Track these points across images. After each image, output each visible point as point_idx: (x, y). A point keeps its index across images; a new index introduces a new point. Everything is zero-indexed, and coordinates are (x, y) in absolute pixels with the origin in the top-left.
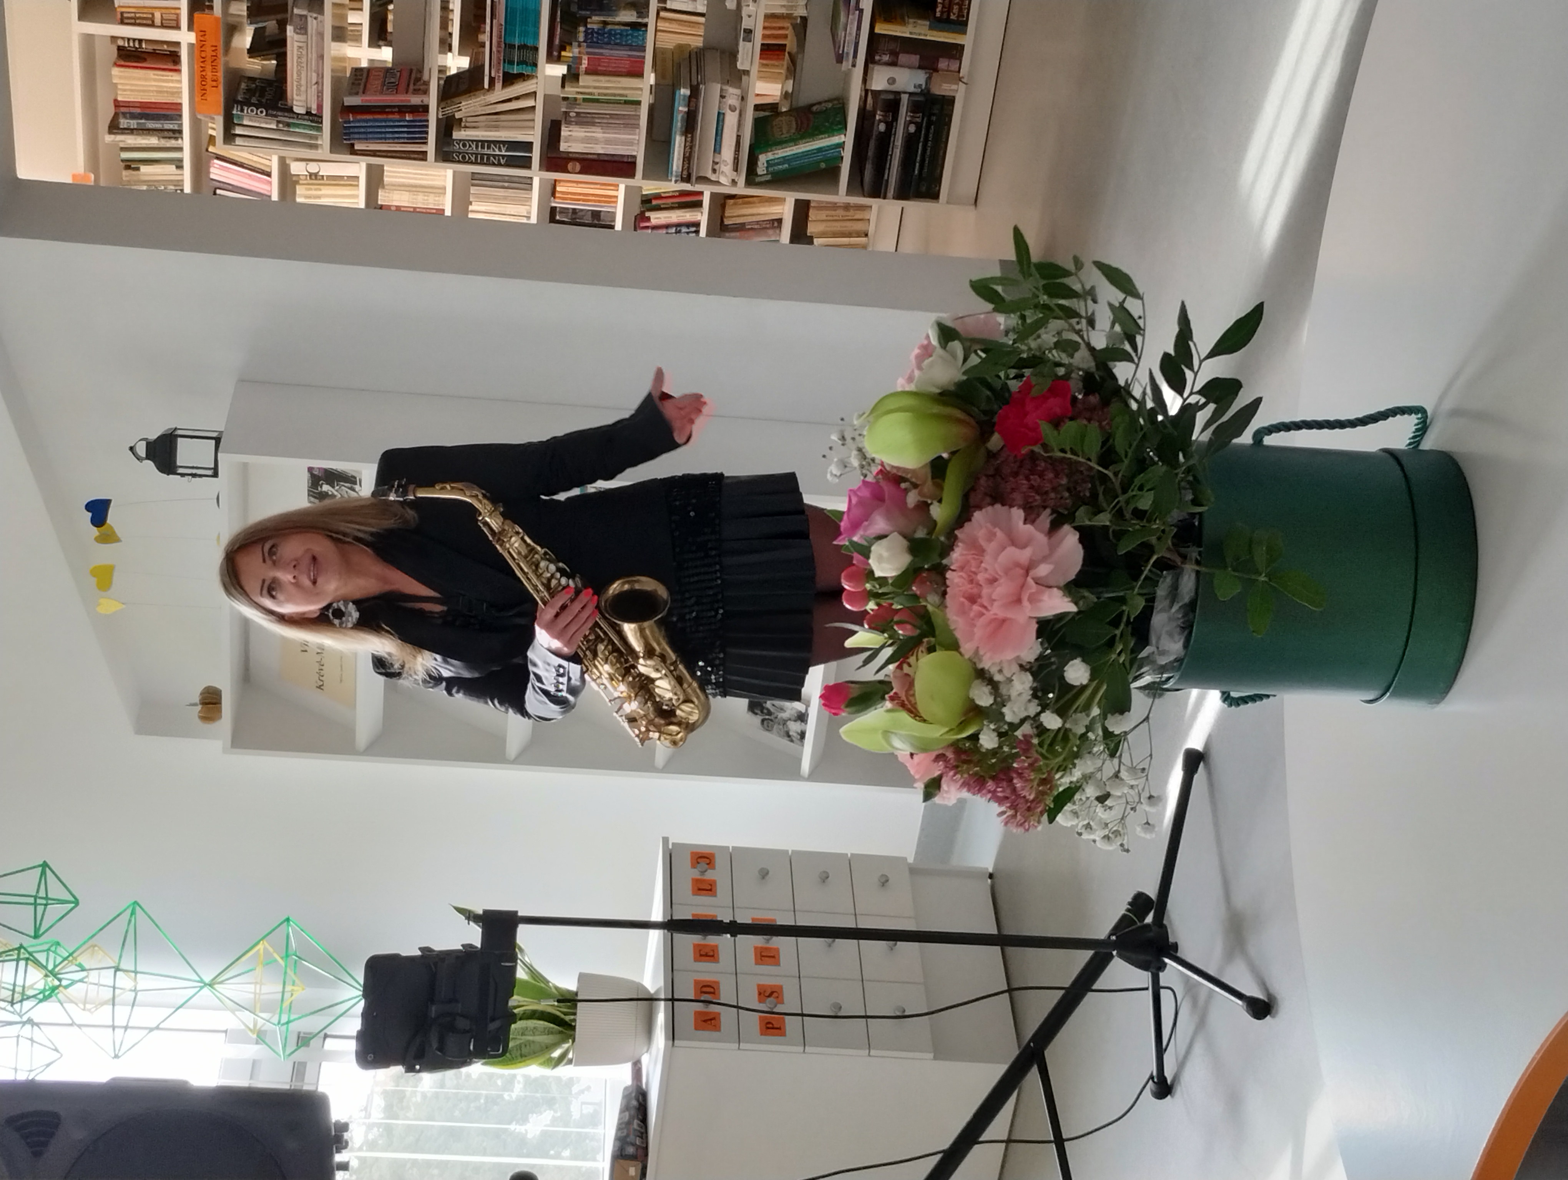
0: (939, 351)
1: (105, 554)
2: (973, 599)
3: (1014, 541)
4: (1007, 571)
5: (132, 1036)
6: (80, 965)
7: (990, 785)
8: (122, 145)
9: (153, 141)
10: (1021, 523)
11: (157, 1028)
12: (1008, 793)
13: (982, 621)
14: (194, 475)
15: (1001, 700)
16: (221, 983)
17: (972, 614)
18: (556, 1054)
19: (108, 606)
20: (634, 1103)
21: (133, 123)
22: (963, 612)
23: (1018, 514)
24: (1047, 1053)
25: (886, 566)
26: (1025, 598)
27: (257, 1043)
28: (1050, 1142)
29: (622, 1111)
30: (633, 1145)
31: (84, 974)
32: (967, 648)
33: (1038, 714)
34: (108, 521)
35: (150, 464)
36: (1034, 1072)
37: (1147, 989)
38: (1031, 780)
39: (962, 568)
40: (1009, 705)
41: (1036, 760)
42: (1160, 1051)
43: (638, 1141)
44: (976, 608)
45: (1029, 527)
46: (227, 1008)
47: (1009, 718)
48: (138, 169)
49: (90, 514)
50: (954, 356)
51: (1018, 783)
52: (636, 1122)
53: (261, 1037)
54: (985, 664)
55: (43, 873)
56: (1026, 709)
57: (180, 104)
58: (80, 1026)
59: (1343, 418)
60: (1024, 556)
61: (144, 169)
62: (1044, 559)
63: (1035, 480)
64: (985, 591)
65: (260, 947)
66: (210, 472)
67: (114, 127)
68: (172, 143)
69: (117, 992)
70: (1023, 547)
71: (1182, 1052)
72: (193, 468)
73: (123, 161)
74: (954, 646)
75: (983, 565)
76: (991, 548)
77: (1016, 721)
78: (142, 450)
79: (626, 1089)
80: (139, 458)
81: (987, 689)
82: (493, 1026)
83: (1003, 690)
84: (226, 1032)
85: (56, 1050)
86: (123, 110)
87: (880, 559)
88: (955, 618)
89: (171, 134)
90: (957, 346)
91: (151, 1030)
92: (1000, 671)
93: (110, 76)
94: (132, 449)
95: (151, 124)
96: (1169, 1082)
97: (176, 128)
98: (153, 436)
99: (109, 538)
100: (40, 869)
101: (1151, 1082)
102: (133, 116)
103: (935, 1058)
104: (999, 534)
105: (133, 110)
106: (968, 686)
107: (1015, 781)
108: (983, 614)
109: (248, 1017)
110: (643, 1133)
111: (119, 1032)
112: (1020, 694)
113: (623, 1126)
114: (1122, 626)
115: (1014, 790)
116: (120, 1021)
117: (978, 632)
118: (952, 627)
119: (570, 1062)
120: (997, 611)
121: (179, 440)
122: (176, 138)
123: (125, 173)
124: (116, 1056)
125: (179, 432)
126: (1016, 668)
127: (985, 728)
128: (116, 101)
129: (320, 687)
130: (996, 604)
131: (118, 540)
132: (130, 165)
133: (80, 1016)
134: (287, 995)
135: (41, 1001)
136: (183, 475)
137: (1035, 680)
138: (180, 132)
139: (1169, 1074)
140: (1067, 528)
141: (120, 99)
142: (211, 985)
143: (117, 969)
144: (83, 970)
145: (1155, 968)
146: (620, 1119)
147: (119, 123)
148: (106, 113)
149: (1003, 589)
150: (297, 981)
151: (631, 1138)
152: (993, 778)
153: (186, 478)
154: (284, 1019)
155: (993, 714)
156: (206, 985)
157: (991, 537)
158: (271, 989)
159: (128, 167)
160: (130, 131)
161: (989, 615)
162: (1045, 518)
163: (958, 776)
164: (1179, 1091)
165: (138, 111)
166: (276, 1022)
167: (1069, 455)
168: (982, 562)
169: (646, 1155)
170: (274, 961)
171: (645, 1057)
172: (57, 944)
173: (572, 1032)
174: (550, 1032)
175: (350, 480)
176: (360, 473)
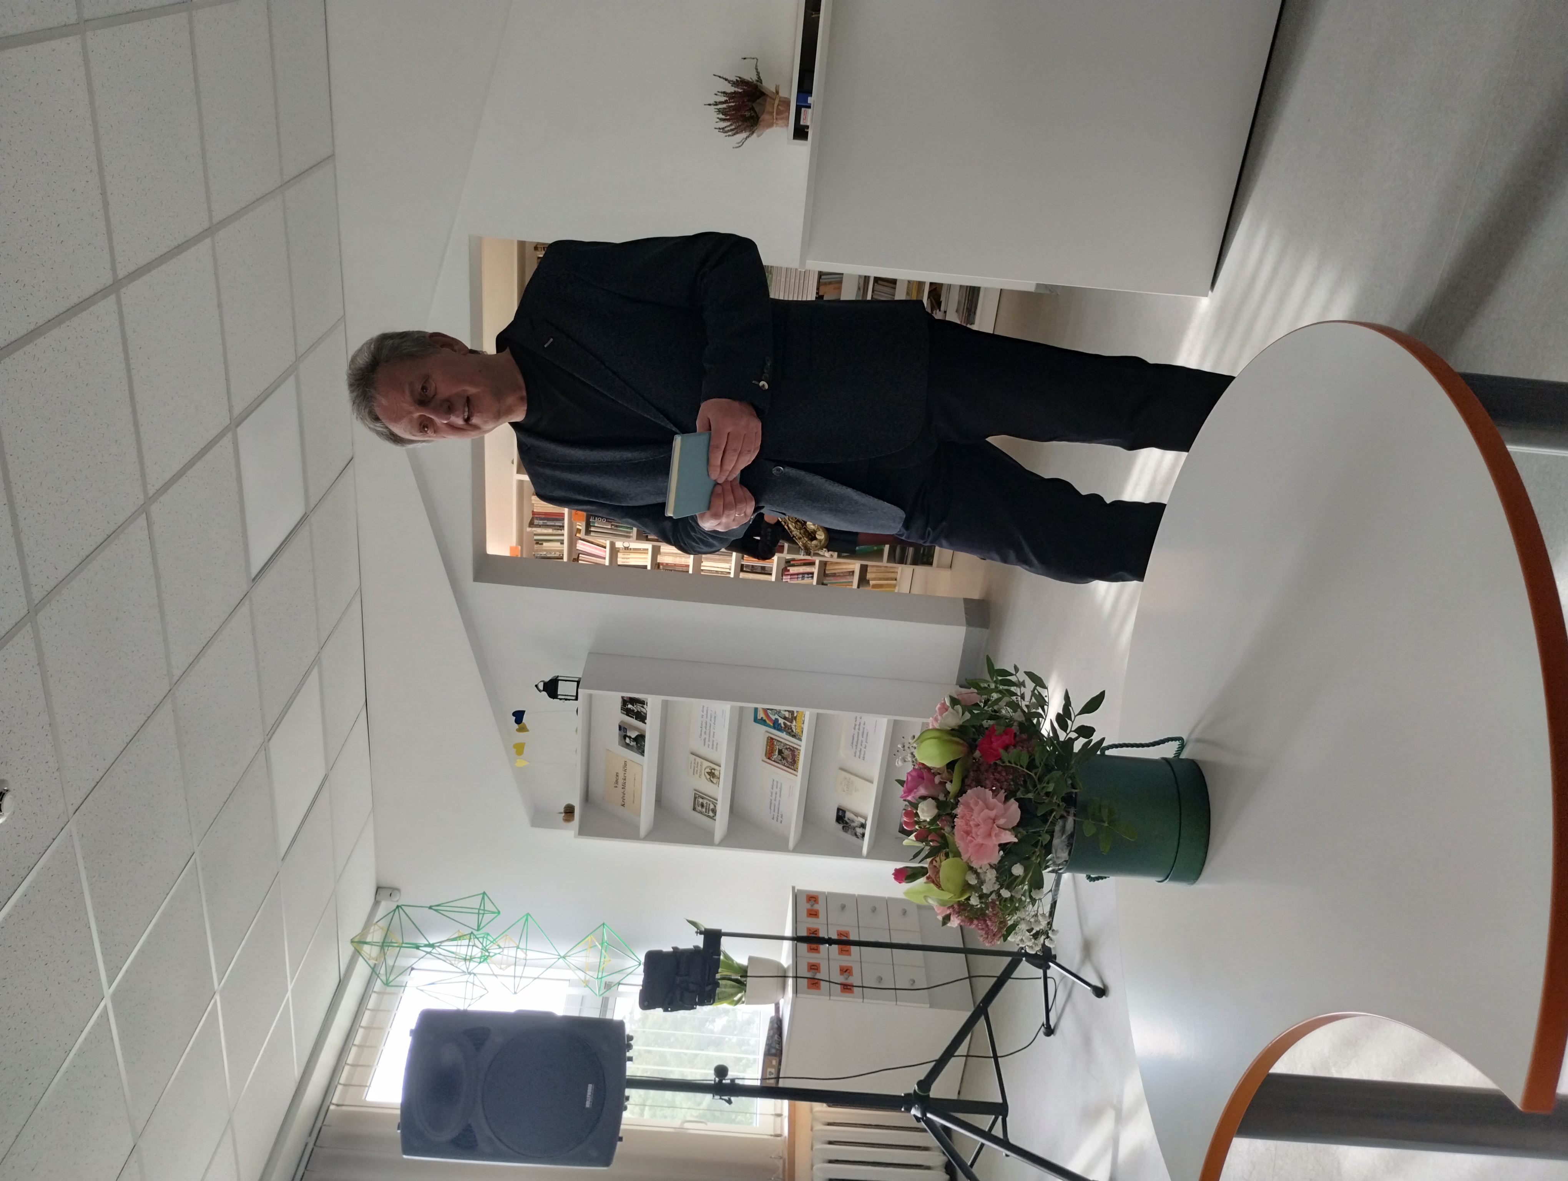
0: (950, 709)
1: (521, 737)
2: (968, 833)
3: (988, 806)
4: (985, 821)
6: (498, 945)
7: (975, 922)
8: (535, 533)
9: (550, 531)
10: (991, 798)
11: (537, 978)
12: (984, 926)
13: (972, 844)
14: (567, 700)
15: (982, 882)
16: (569, 956)
17: (967, 841)
18: (736, 998)
19: (521, 763)
20: (776, 1026)
21: (541, 522)
22: (963, 839)
23: (989, 793)
24: (990, 1010)
25: (926, 814)
26: (993, 834)
28: (991, 1057)
29: (769, 1030)
30: (775, 1048)
32: (965, 857)
33: (999, 890)
34: (523, 721)
35: (545, 693)
36: (982, 1019)
37: (1041, 978)
38: (996, 922)
39: (962, 817)
40: (985, 885)
41: (998, 913)
42: (1048, 1011)
43: (777, 1046)
44: (969, 838)
45: (995, 800)
46: (572, 969)
47: (985, 891)
48: (542, 544)
49: (514, 718)
50: (958, 712)
51: (989, 923)
52: (776, 1037)
53: (588, 985)
54: (975, 865)
55: (483, 898)
56: (993, 887)
58: (498, 976)
59: (1143, 742)
60: (993, 814)
61: (545, 544)
62: (1002, 816)
63: (997, 776)
64: (974, 830)
65: (589, 938)
66: (574, 698)
67: (531, 524)
68: (559, 532)
69: (518, 959)
70: (992, 810)
71: (1059, 1011)
72: (566, 696)
73: (535, 540)
74: (958, 854)
75: (973, 817)
76: (976, 809)
77: (988, 893)
78: (541, 687)
79: (772, 1018)
80: (540, 691)
81: (974, 876)
82: (708, 988)
83: (982, 876)
86: (536, 516)
87: (923, 811)
88: (959, 842)
89: (558, 528)
90: (959, 707)
91: (534, 978)
92: (981, 868)
93: (530, 502)
94: (537, 686)
95: (549, 523)
96: (1052, 1027)
97: (561, 525)
98: (547, 680)
99: (523, 729)
100: (481, 896)
101: (1043, 1027)
102: (541, 519)
103: (930, 1007)
104: (980, 802)
105: (541, 516)
106: (965, 875)
107: (988, 922)
108: (972, 841)
109: (582, 974)
110: (780, 1042)
112: (990, 880)
113: (770, 1038)
114: (1039, 845)
115: (987, 925)
116: (518, 973)
117: (970, 850)
118: (957, 846)
119: (743, 1002)
120: (979, 840)
121: (560, 682)
122: (561, 530)
123: (536, 546)
124: (516, 992)
125: (560, 678)
126: (988, 867)
127: (973, 896)
128: (533, 512)
129: (623, 805)
130: (979, 837)
131: (527, 731)
134: (602, 963)
135: (479, 962)
136: (561, 699)
137: (997, 872)
138: (563, 527)
139: (1052, 1023)
140: (1012, 800)
141: (535, 511)
142: (564, 957)
143: (518, 948)
144: (501, 948)
145: (1046, 968)
146: (768, 1034)
147: (534, 523)
148: (527, 518)
149: (982, 830)
150: (606, 955)
151: (774, 1045)
152: (977, 919)
153: (562, 701)
154: (600, 975)
155: (977, 888)
156: (562, 957)
157: (977, 804)
158: (594, 959)
159: (537, 543)
160: (539, 526)
161: (975, 842)
162: (1002, 794)
163: (960, 917)
164: (1058, 1032)
165: (543, 516)
166: (596, 977)
167: (1013, 765)
168: (972, 815)
169: (781, 1054)
170: (596, 946)
171: (782, 1002)
172: (488, 934)
173: (744, 987)
174: (733, 987)
175: (642, 703)
176: (647, 699)
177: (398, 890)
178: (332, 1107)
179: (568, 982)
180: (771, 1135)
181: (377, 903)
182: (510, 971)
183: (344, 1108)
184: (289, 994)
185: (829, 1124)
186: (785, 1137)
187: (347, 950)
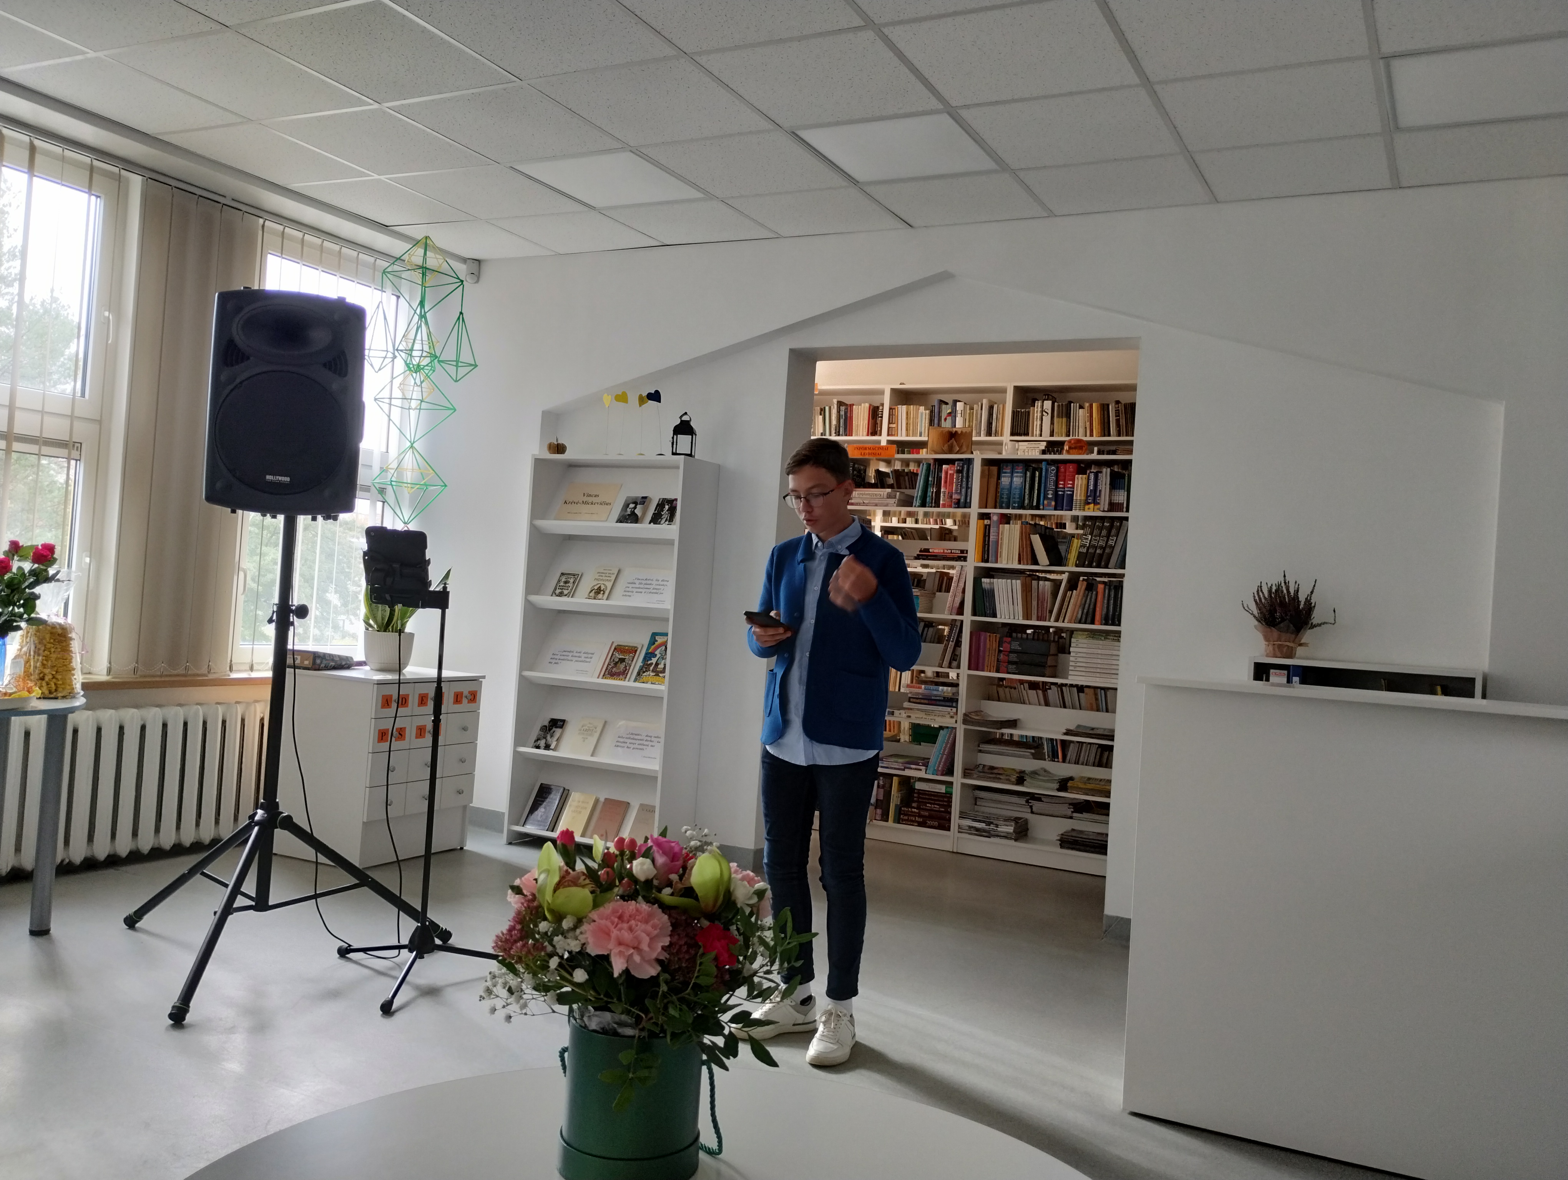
0: (753, 890)
1: (634, 399)
2: (620, 918)
3: (652, 941)
4: (636, 938)
5: (386, 407)
6: (423, 381)
7: (519, 926)
8: (832, 407)
9: (834, 422)
10: (662, 944)
11: (390, 420)
12: (515, 937)
13: (608, 923)
14: (673, 444)
15: (565, 934)
16: (413, 452)
17: (612, 918)
18: (371, 622)
19: (607, 399)
20: (344, 663)
21: (842, 413)
22: (614, 911)
23: (667, 942)
24: (366, 889)
25: (639, 867)
26: (622, 948)
27: (381, 468)
28: (316, 891)
29: (339, 656)
30: (321, 662)
31: (419, 383)
32: (594, 915)
33: (558, 955)
34: (650, 401)
35: (678, 422)
36: (355, 881)
38: (520, 951)
39: (637, 910)
40: (562, 938)
41: (530, 954)
42: (363, 950)
43: (323, 665)
44: (616, 920)
45: (659, 948)
46: (399, 455)
47: (555, 938)
48: (821, 415)
49: (653, 392)
50: (750, 899)
51: (519, 943)
52: (333, 664)
53: (384, 470)
54: (585, 925)
55: (471, 365)
56: (560, 948)
57: (852, 436)
58: (392, 382)
60: (645, 947)
61: (821, 417)
62: (643, 958)
63: (684, 950)
64: (625, 926)
65: (432, 471)
66: (674, 451)
67: (840, 404)
69: (409, 400)
70: (649, 946)
72: (677, 443)
73: (825, 408)
74: (596, 905)
75: (639, 923)
76: (649, 927)
77: (554, 943)
78: (685, 418)
79: (351, 658)
80: (681, 417)
81: (571, 926)
82: (388, 597)
83: (571, 935)
84: (387, 452)
85: (380, 369)
86: (849, 408)
87: (642, 864)
88: (611, 908)
89: (839, 431)
90: (755, 899)
91: (389, 416)
92: (581, 934)
93: (865, 402)
94: (686, 413)
95: (842, 421)
98: (692, 424)
99: (642, 401)
100: (474, 363)
102: (846, 413)
103: (363, 822)
104: (656, 931)
105: (849, 412)
106: (573, 916)
107: (520, 941)
108: (613, 924)
109: (394, 465)
110: (327, 668)
111: (387, 401)
112: (568, 945)
113: (331, 657)
114: (605, 999)
115: (516, 941)
116: (394, 402)
117: (603, 922)
118: (605, 905)
120: (615, 933)
121: (691, 436)
123: (819, 408)
124: (376, 399)
125: (694, 436)
126: (583, 942)
127: (550, 924)
128: (853, 405)
129: (566, 502)
130: (618, 932)
131: (640, 406)
132: (822, 411)
133: (397, 382)
134: (406, 485)
135: (405, 362)
136: (673, 438)
137: (577, 952)
139: (351, 955)
140: (659, 969)
141: (854, 407)
142: (412, 447)
143: (422, 401)
144: (421, 383)
145: (410, 947)
146: (335, 655)
147: (843, 406)
148: (847, 400)
149: (627, 936)
150: (414, 490)
151: (324, 662)
152: (523, 928)
153: (671, 439)
154: (393, 483)
155: (558, 930)
156: (412, 444)
157: (654, 927)
158: (409, 477)
160: (839, 411)
161: (612, 928)
162: (664, 957)
163: (524, 906)
165: (849, 415)
166: (392, 480)
167: (698, 968)
168: (641, 922)
169: (315, 670)
170: (424, 479)
171: (367, 668)
172: (434, 371)
173: (383, 630)
174: (383, 619)
175: (671, 519)
176: (674, 525)
177: (477, 282)
178: (261, 221)
179: (385, 450)
180: (231, 661)
181: (464, 260)
182: (397, 393)
183: (260, 232)
184: (376, 177)
185: (243, 720)
186: (229, 676)
187: (418, 233)
